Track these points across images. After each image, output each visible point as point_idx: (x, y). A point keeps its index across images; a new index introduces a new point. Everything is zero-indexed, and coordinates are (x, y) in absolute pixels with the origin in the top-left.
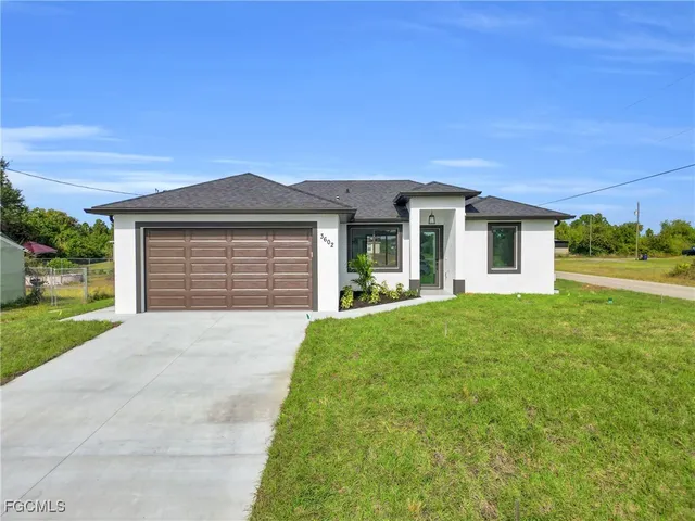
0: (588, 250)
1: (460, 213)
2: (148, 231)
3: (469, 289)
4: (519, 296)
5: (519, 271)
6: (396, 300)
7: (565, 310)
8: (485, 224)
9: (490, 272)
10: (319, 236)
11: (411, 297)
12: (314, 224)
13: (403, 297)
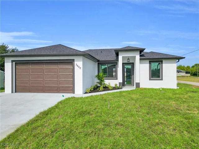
0: (197, 75)
3: (141, 86)
4: (161, 89)
6: (111, 90)
7: (178, 96)
8: (148, 61)
9: (150, 80)
10: (75, 65)
11: (118, 89)
12: (73, 60)
13: (114, 88)
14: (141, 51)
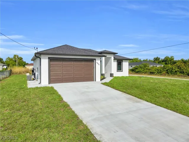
1: (113, 58)
2: (51, 59)
3: (114, 76)
5: (122, 71)
8: (116, 60)
9: (117, 71)
10: (96, 62)
12: (95, 59)
14: (114, 54)
